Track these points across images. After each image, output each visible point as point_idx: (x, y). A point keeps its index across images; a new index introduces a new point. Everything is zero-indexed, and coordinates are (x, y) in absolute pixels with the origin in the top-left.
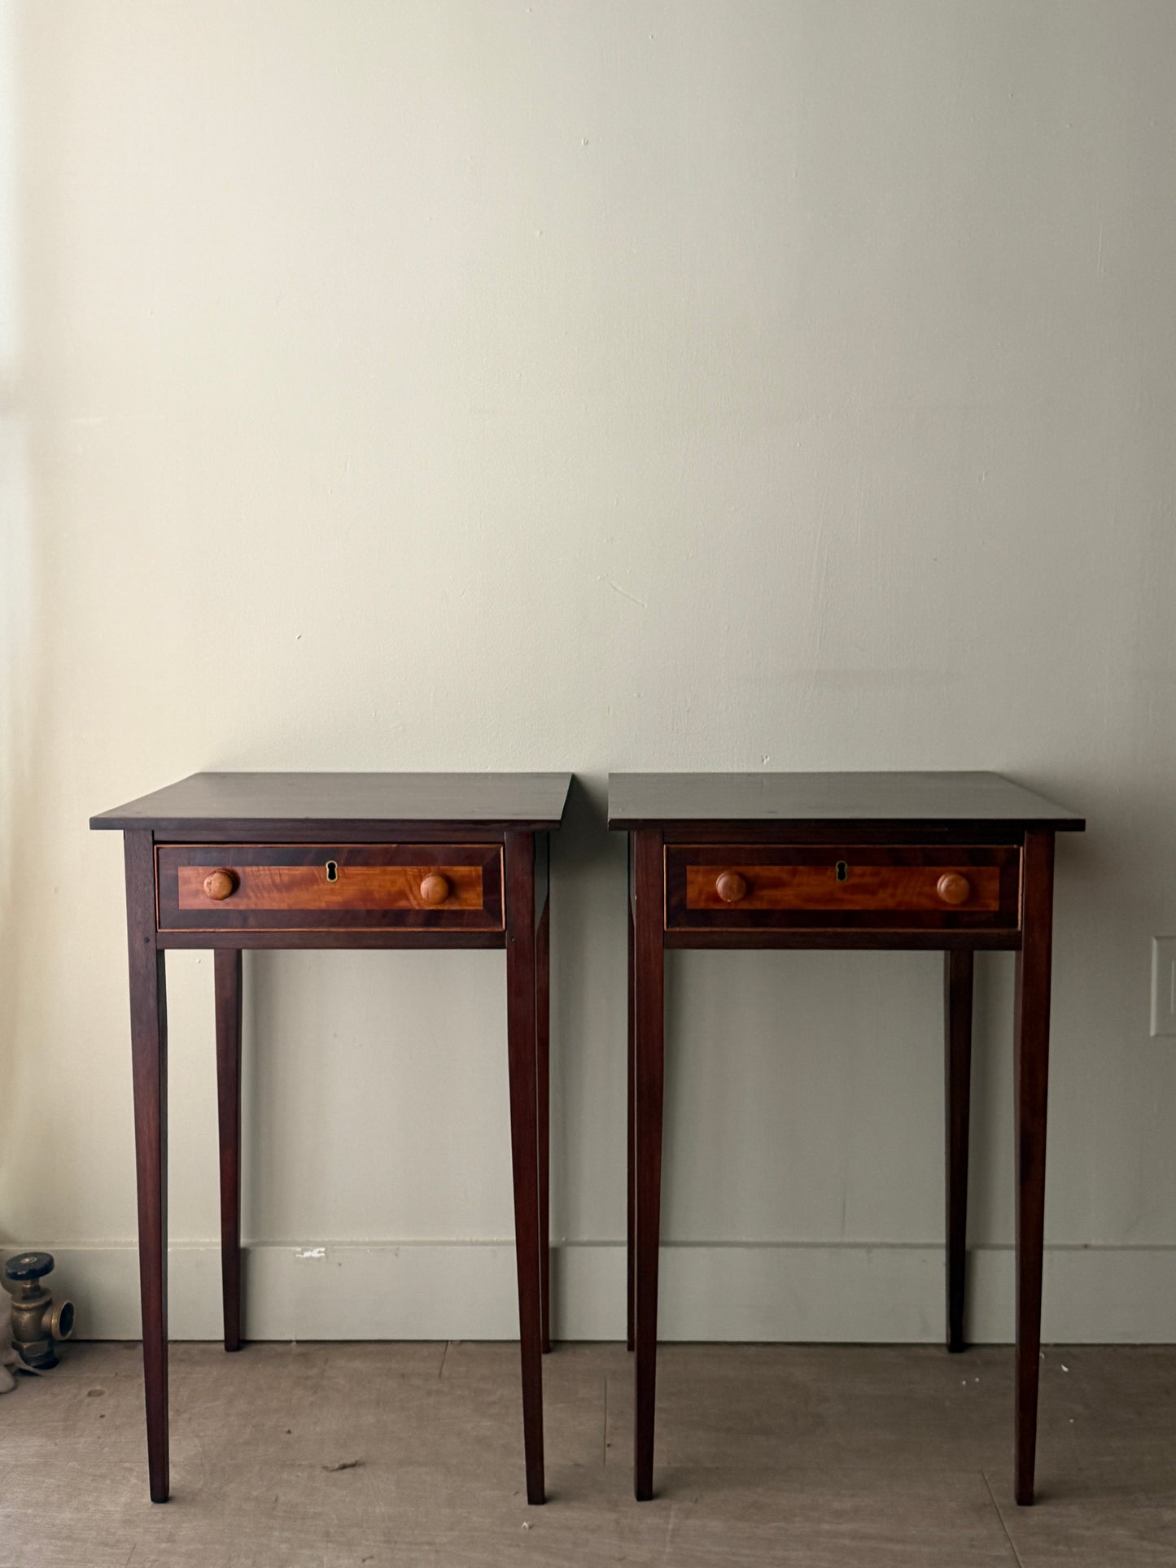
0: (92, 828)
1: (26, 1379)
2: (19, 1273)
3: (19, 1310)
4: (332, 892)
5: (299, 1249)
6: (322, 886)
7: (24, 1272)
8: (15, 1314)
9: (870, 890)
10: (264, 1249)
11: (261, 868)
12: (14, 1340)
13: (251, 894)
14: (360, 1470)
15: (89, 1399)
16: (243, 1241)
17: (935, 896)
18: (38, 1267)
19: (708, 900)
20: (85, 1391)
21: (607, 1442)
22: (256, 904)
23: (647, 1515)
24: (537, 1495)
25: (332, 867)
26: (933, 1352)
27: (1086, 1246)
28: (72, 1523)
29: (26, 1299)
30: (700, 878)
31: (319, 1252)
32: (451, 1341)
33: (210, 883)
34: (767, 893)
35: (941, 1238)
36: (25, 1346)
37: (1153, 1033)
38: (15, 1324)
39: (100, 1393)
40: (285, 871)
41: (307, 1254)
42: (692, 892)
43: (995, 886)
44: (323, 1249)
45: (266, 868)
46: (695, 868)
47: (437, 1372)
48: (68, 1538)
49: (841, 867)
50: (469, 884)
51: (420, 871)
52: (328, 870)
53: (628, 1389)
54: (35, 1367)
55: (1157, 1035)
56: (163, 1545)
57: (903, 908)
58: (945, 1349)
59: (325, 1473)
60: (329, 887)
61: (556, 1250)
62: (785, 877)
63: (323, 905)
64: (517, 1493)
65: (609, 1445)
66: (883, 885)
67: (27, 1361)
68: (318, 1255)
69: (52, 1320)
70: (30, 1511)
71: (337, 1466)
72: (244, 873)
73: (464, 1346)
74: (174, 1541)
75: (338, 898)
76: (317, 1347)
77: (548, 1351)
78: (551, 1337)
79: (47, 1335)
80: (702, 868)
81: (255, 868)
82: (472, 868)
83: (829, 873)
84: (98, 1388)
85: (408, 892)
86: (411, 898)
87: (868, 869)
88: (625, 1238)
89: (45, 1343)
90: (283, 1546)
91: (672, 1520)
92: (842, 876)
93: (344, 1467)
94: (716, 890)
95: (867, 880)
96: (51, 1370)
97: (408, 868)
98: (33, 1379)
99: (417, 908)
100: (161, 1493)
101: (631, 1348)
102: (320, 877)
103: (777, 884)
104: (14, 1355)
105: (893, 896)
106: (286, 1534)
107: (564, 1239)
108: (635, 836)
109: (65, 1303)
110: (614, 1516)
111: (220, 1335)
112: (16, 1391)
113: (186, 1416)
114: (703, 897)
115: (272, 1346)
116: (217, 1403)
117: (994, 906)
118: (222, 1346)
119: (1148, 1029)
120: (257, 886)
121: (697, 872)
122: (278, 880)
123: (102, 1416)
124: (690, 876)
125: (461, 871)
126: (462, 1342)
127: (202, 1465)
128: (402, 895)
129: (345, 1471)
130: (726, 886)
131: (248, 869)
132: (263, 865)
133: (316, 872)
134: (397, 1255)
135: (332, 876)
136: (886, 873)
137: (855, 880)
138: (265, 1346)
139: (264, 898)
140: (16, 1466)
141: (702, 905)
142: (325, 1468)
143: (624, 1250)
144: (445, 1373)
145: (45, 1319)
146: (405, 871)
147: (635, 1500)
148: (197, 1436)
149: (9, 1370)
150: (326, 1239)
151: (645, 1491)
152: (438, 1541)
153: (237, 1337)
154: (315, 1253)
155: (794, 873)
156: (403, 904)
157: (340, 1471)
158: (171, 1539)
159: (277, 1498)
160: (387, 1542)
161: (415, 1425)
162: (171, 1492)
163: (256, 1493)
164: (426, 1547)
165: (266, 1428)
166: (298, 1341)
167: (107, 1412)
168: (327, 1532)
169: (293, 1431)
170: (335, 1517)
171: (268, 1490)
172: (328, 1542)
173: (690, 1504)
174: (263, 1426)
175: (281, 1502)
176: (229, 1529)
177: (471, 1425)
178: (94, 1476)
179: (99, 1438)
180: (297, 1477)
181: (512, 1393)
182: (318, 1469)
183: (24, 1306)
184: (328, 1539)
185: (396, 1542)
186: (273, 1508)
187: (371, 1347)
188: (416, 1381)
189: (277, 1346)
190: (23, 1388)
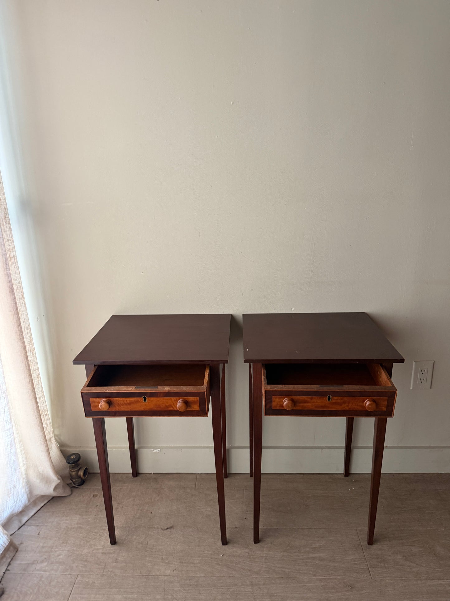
1: (75, 489)
2: (70, 462)
3: (71, 471)
4: (145, 405)
5: (152, 450)
6: (142, 404)
7: (72, 462)
8: (70, 472)
9: (340, 404)
10: (141, 449)
11: (119, 398)
13: (117, 406)
14: (172, 530)
15: (93, 499)
16: (136, 446)
17: (363, 406)
18: (76, 460)
19: (280, 407)
20: (92, 495)
21: (245, 518)
22: (119, 409)
23: (257, 550)
24: (225, 542)
25: (145, 398)
26: (340, 476)
29: (73, 468)
30: (277, 400)
32: (198, 473)
33: (101, 406)
34: (301, 404)
35: (343, 444)
36: (74, 480)
37: (411, 388)
38: (71, 475)
39: (96, 496)
40: (128, 399)
41: (155, 451)
42: (274, 404)
43: (385, 403)
44: (160, 450)
45: (121, 398)
46: (275, 397)
47: (194, 486)
48: (86, 561)
49: (329, 397)
50: (194, 402)
51: (176, 399)
52: (143, 399)
53: (251, 494)
54: (77, 485)
55: (412, 389)
56: (114, 564)
58: (343, 475)
59: (162, 531)
60: (144, 404)
61: (228, 450)
62: (309, 400)
63: (143, 409)
64: (219, 540)
65: (245, 519)
66: (344, 403)
67: (75, 484)
68: (158, 451)
69: (81, 473)
70: (75, 549)
71: (165, 529)
73: (202, 475)
74: (117, 562)
75: (148, 407)
76: (159, 475)
77: (226, 477)
78: (227, 472)
79: (80, 477)
80: (278, 397)
81: (117, 398)
82: (196, 398)
83: (325, 399)
84: (96, 493)
85: (173, 405)
86: (174, 407)
87: (340, 398)
88: (249, 445)
89: (80, 479)
90: (149, 564)
91: (265, 552)
92: (329, 399)
93: (167, 529)
94: (283, 405)
95: (339, 401)
96: (82, 486)
97: (172, 398)
98: (78, 489)
99: (176, 410)
100: (113, 541)
101: (251, 476)
102: (141, 401)
103: (305, 402)
104: (71, 481)
105: (348, 406)
106: (150, 559)
107: (231, 445)
108: (252, 364)
109: (85, 467)
110: (247, 550)
111: (130, 471)
112: (72, 495)
113: (121, 506)
114: (278, 405)
115: (146, 474)
116: (130, 500)
117: (384, 409)
118: (132, 475)
119: (410, 387)
120: (119, 403)
121: (276, 398)
122: (126, 402)
123: (97, 506)
124: (273, 399)
125: (191, 399)
127: (126, 528)
128: (170, 406)
129: (168, 530)
130: (286, 405)
131: (115, 399)
132: (120, 397)
133: (139, 399)
134: (181, 451)
135: (145, 400)
136: (345, 399)
137: (334, 401)
139: (121, 407)
140: (71, 528)
141: (278, 408)
142: (162, 529)
143: (249, 450)
144: (197, 487)
145: (79, 473)
146: (171, 399)
147: (254, 543)
148: (124, 515)
149: (69, 487)
150: (160, 446)
151: (257, 540)
152: (195, 562)
153: (136, 472)
154: (157, 450)
155: (312, 399)
156: (171, 409)
157: (166, 531)
158: (116, 561)
159: (148, 542)
160: (180, 562)
161: (188, 509)
162: (117, 540)
163: (142, 540)
164: (192, 565)
165: (145, 511)
166: (154, 473)
167: (98, 504)
168: (163, 558)
169: (152, 513)
170: (165, 551)
171: (145, 539)
172: (163, 562)
173: (270, 545)
174: (144, 510)
175: (149, 544)
176: (134, 557)
177: (204, 510)
178: (94, 532)
179: (96, 516)
180: (153, 533)
181: (216, 495)
182: (160, 529)
183: (72, 470)
184: (163, 561)
185: (183, 562)
186: (147, 547)
187: (175, 476)
188: (188, 490)
189: (148, 475)
190: (74, 493)
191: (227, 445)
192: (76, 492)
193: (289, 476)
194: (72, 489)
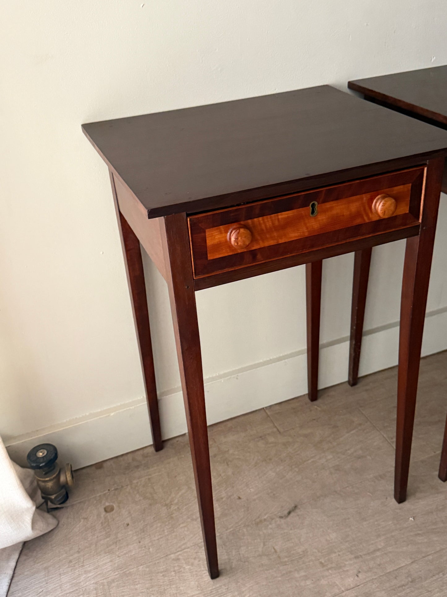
0: (149, 218)
4: (313, 223)
7: (43, 464)
8: (41, 484)
12: (44, 495)
14: (298, 511)
20: (102, 510)
24: (402, 497)
25: (313, 206)
29: (47, 473)
32: (266, 407)
38: (43, 489)
39: (112, 508)
40: (281, 216)
45: (269, 217)
50: (402, 197)
52: (310, 209)
54: (60, 504)
59: (283, 521)
63: (306, 234)
69: (66, 478)
71: (286, 512)
72: (253, 223)
73: (273, 409)
79: (64, 486)
81: (260, 218)
84: (108, 504)
89: (64, 490)
90: (308, 583)
93: (289, 513)
100: (215, 571)
104: (43, 501)
109: (68, 465)
111: (151, 441)
113: (173, 507)
115: (177, 439)
116: (183, 491)
118: (152, 449)
123: (128, 525)
128: (358, 214)
129: (292, 515)
131: (256, 220)
132: (267, 215)
133: (303, 212)
134: (237, 379)
135: (313, 212)
138: (175, 441)
142: (281, 517)
144: (281, 429)
145: (62, 479)
153: (161, 442)
157: (290, 516)
159: (274, 549)
160: (357, 557)
161: (297, 470)
162: (220, 567)
163: (260, 549)
164: (378, 553)
165: (224, 499)
167: (128, 520)
168: (321, 563)
169: (241, 497)
170: (315, 550)
171: (264, 545)
172: (328, 570)
174: (222, 498)
175: (278, 551)
176: (270, 582)
177: (324, 460)
178: (161, 572)
179: (140, 542)
180: (271, 529)
182: (278, 519)
183: (47, 479)
184: (325, 568)
185: (361, 556)
186: (279, 557)
187: (229, 424)
188: (271, 439)
189: (180, 439)
190: (63, 520)
192: (66, 516)
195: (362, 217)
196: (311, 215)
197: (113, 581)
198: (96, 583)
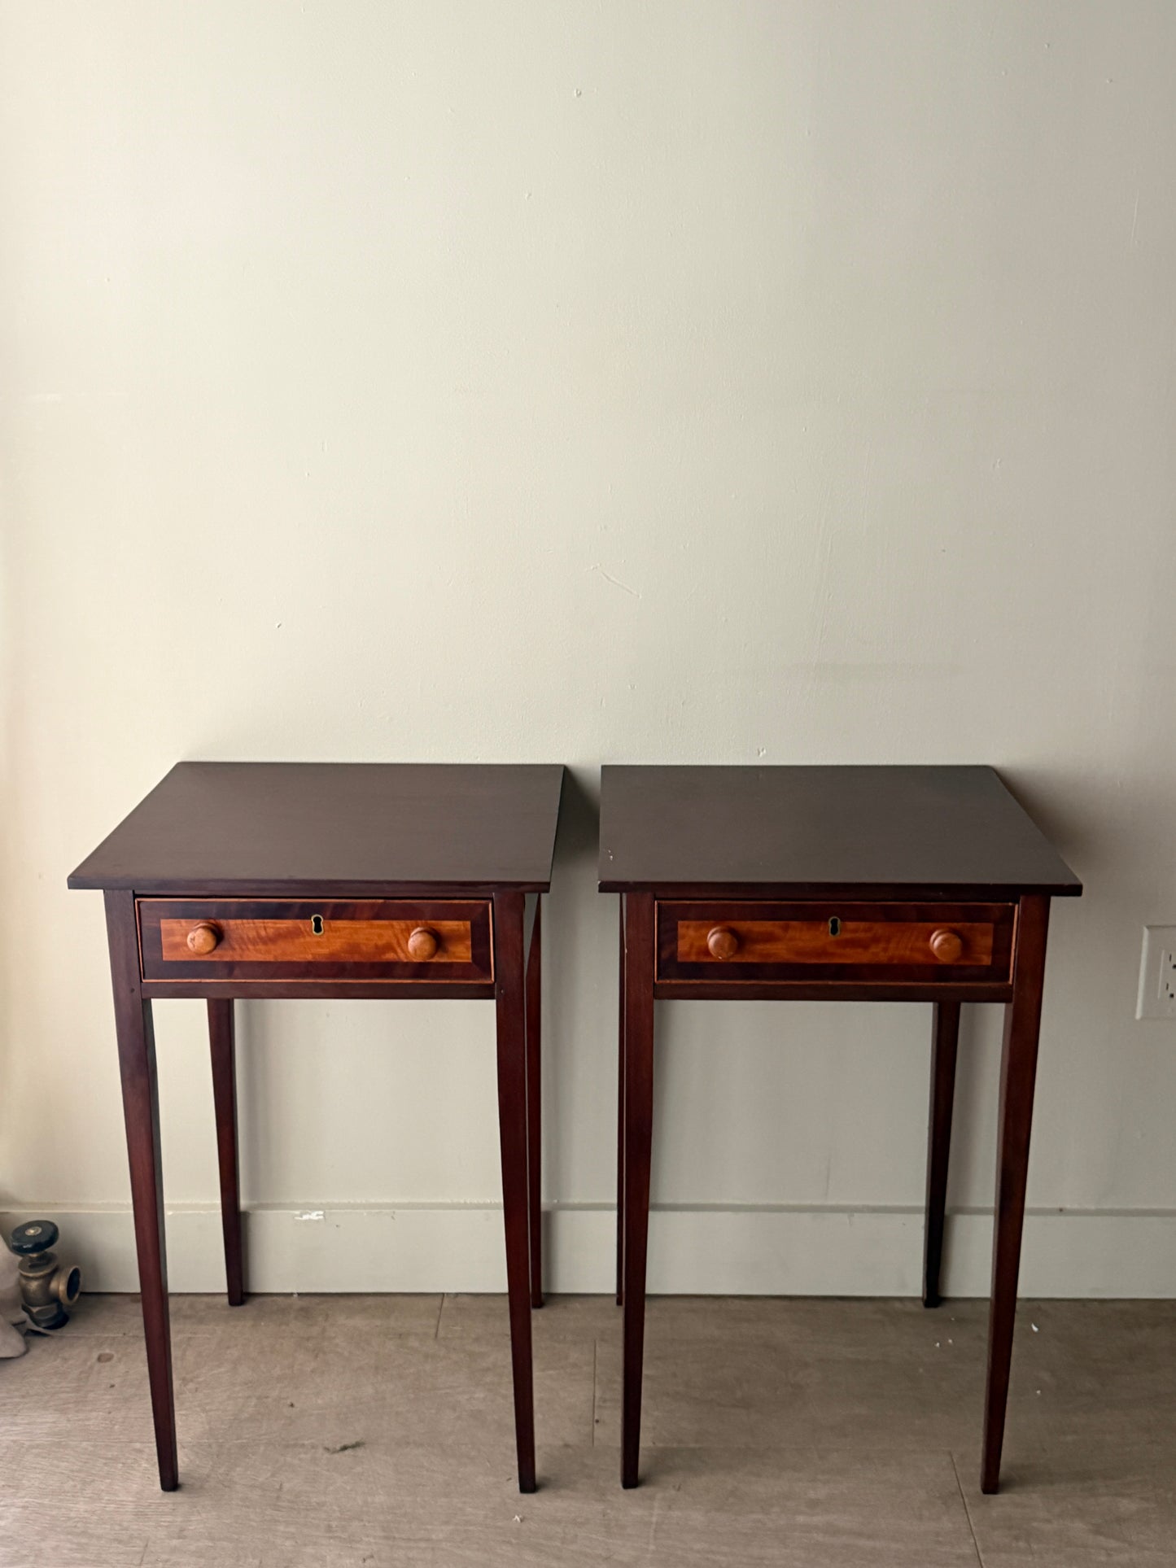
1: (37, 1340)
2: (25, 1247)
3: (27, 1278)
4: (318, 944)
5: (297, 1212)
6: (308, 939)
7: (30, 1246)
8: (24, 1281)
9: (864, 945)
10: (259, 1212)
11: (245, 921)
12: (24, 1303)
13: (237, 947)
14: (360, 1452)
15: (98, 1366)
16: (243, 1203)
17: (928, 953)
18: (43, 1239)
19: (698, 954)
20: (95, 1355)
21: (596, 1417)
22: (241, 956)
23: (633, 1506)
24: (528, 1481)
25: (317, 921)
26: (910, 1306)
27: (1061, 1210)
28: (86, 1515)
29: (34, 1266)
30: (691, 933)
31: (318, 1215)
32: (448, 1294)
33: (193, 939)
34: (759, 947)
35: (921, 1201)
36: (35, 1310)
37: (1138, 1017)
38: (24, 1292)
39: (109, 1358)
40: (270, 925)
41: (306, 1217)
42: (683, 946)
43: (988, 941)
44: (321, 1213)
45: (250, 921)
46: (686, 922)
47: (433, 1331)
49: (834, 922)
50: (457, 937)
51: (407, 926)
52: (313, 923)
53: (615, 1353)
54: (44, 1328)
55: (1142, 1018)
56: (175, 1542)
57: (895, 962)
58: (921, 1304)
59: (327, 1455)
60: (315, 940)
61: (548, 1214)
62: (778, 932)
63: (309, 957)
64: (510, 1479)
65: (597, 1421)
66: (876, 940)
67: (37, 1323)
68: (317, 1218)
69: (59, 1286)
71: (338, 1447)
72: (228, 925)
73: (459, 1299)
74: (184, 1538)
75: (325, 951)
76: (317, 1300)
77: (540, 1304)
78: (543, 1290)
79: (54, 1299)
80: (694, 923)
81: (239, 921)
82: (461, 923)
83: (821, 929)
84: (107, 1351)
85: (396, 946)
86: (399, 950)
87: (862, 925)
88: (615, 1200)
89: (54, 1306)
90: (288, 1543)
91: (656, 1511)
92: (834, 930)
93: (345, 1448)
94: (707, 946)
95: (861, 935)
96: (59, 1330)
97: (395, 923)
98: (46, 1339)
99: (405, 960)
100: (170, 1481)
101: (619, 1303)
102: (306, 931)
103: (770, 938)
104: (24, 1315)
105: (885, 950)
106: (291, 1529)
107: (556, 1201)
109: (74, 1267)
110: (600, 1507)
111: (223, 1287)
112: (27, 1356)
113: (191, 1386)
114: (694, 950)
115: (275, 1298)
116: (222, 1370)
117: (987, 960)
118: (226, 1300)
119: (1134, 1013)
120: (242, 938)
121: (688, 927)
122: (263, 933)
123: (112, 1386)
124: (681, 931)
125: (448, 925)
126: (457, 1294)
127: (210, 1446)
128: (389, 947)
129: (347, 1452)
130: (717, 943)
131: (232, 922)
132: (247, 919)
133: (301, 926)
134: (393, 1218)
135: (318, 929)
136: (879, 928)
137: (848, 936)
138: (269, 1299)
139: (248, 949)
140: (31, 1447)
141: (693, 958)
142: (327, 1449)
143: (615, 1214)
144: (441, 1333)
145: (53, 1285)
146: (392, 926)
147: (621, 1488)
148: (204, 1411)
149: (19, 1331)
150: (324, 1201)
151: (631, 1476)
152: (434, 1537)
153: (240, 1291)
154: (314, 1216)
155: (786, 929)
156: (390, 956)
157: (341, 1453)
158: (181, 1534)
159: (281, 1485)
160: (387, 1538)
161: (412, 1396)
162: (181, 1479)
163: (261, 1480)
164: (423, 1545)
165: (270, 1400)
166: (299, 1294)
167: (117, 1381)
168: (329, 1526)
169: (296, 1404)
170: (335, 1508)
171: (273, 1475)
172: (331, 1538)
173: (673, 1492)
174: (267, 1397)
175: (285, 1490)
176: (236, 1523)
177: (466, 1397)
178: (106, 1459)
179: (110, 1413)
180: (300, 1459)
181: (504, 1358)
182: (321, 1450)
183: (31, 1275)
184: (331, 1535)
185: (394, 1538)
186: (278, 1498)
187: (370, 1301)
188: (413, 1343)
189: (279, 1299)
190: (35, 1352)
191: (543, 1199)
192: (41, 1347)
193: (745, 1303)
194: (29, 1338)
195: (396, 952)
196: (314, 932)
197: (38, 1446)
198: (14, 1441)
